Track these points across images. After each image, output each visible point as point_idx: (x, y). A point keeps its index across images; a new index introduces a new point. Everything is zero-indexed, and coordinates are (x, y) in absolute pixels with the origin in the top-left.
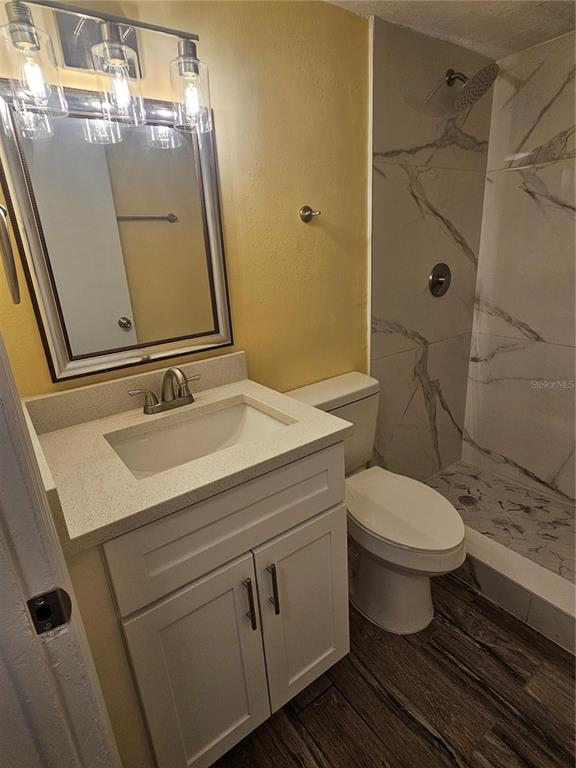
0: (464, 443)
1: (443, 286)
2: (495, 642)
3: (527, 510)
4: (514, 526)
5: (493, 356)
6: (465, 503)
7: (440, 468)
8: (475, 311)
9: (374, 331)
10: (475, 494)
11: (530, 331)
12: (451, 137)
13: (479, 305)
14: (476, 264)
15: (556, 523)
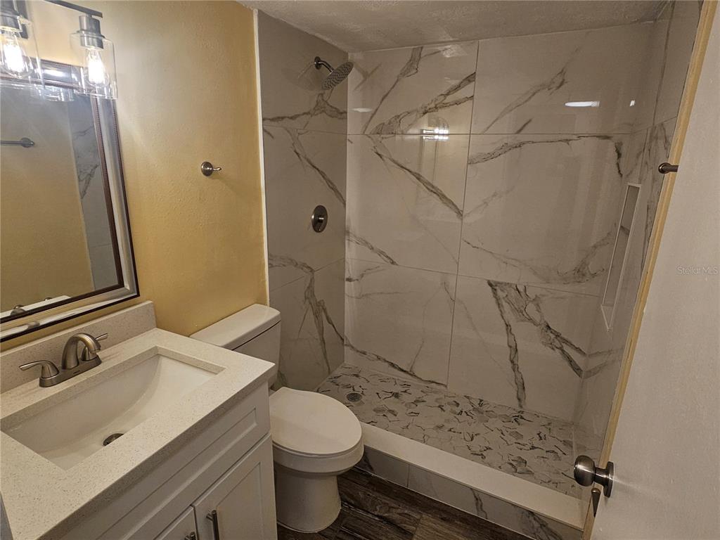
0: (345, 348)
1: (323, 223)
2: (389, 511)
3: (396, 395)
4: (390, 411)
5: (362, 276)
6: (353, 399)
7: (329, 373)
8: (347, 242)
9: (271, 266)
10: (358, 390)
11: (387, 257)
12: (321, 107)
13: (349, 235)
14: (345, 204)
15: (416, 402)
